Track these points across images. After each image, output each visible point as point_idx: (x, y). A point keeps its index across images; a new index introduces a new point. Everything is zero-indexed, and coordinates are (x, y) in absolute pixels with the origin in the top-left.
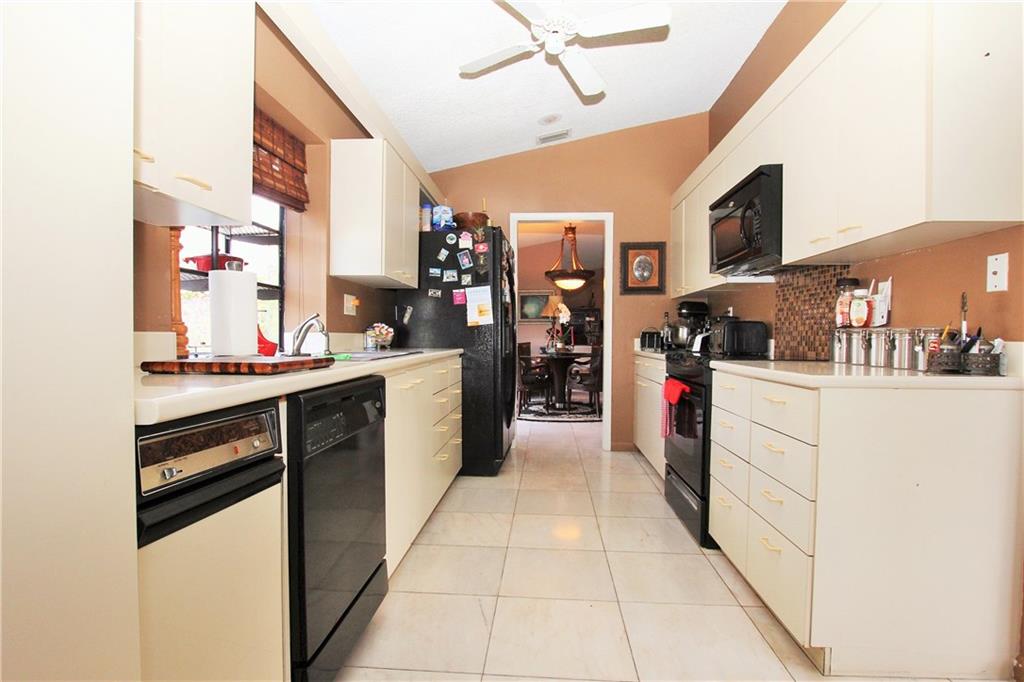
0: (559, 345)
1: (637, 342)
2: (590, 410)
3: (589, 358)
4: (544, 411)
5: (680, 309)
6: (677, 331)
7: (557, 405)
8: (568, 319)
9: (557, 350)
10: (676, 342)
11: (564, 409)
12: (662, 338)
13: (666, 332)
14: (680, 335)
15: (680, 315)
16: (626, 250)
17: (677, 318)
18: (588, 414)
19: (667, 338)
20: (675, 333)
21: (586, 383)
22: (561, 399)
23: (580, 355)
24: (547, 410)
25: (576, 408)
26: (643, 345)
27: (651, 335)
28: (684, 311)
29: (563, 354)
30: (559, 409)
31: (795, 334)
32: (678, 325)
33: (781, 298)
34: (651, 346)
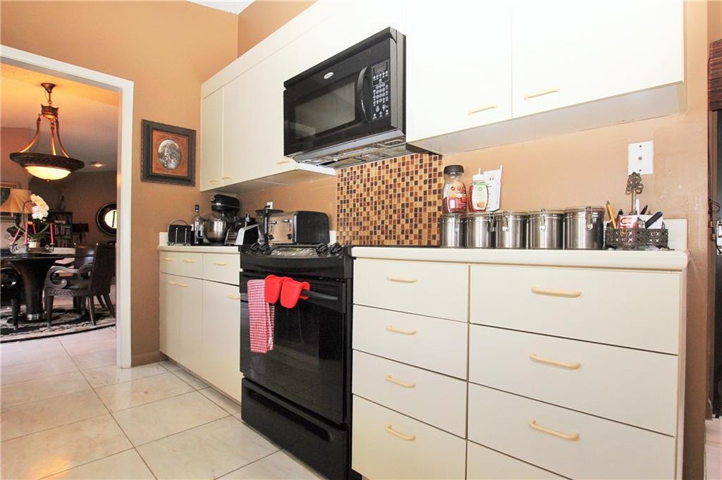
0: (32, 245)
1: (163, 237)
2: (78, 316)
3: (73, 259)
4: (10, 326)
5: (215, 202)
6: (212, 224)
7: (30, 317)
8: (46, 214)
9: (30, 252)
10: (210, 235)
11: (41, 320)
12: (193, 232)
13: (198, 227)
14: (215, 229)
15: (214, 208)
16: (148, 131)
17: (210, 211)
18: (76, 322)
19: (199, 232)
20: (209, 227)
21: (76, 287)
22: (36, 308)
23: (62, 257)
24: (16, 324)
25: (57, 318)
26: (171, 240)
27: (182, 228)
28: (218, 204)
29: (37, 255)
30: (34, 321)
31: (365, 224)
32: (212, 218)
33: (345, 190)
34: (181, 241)
